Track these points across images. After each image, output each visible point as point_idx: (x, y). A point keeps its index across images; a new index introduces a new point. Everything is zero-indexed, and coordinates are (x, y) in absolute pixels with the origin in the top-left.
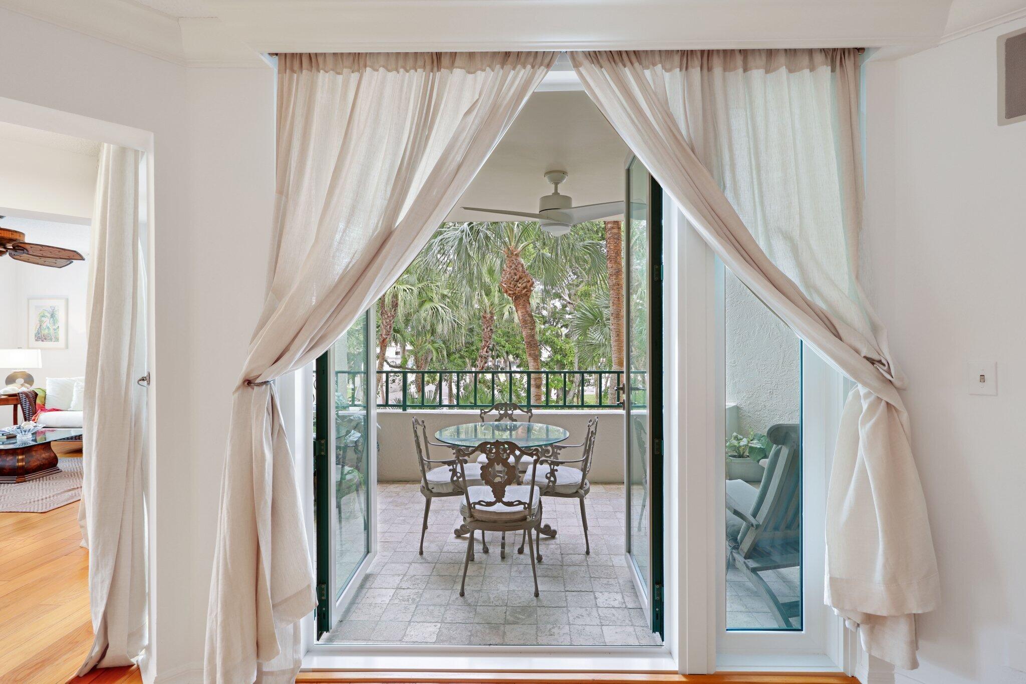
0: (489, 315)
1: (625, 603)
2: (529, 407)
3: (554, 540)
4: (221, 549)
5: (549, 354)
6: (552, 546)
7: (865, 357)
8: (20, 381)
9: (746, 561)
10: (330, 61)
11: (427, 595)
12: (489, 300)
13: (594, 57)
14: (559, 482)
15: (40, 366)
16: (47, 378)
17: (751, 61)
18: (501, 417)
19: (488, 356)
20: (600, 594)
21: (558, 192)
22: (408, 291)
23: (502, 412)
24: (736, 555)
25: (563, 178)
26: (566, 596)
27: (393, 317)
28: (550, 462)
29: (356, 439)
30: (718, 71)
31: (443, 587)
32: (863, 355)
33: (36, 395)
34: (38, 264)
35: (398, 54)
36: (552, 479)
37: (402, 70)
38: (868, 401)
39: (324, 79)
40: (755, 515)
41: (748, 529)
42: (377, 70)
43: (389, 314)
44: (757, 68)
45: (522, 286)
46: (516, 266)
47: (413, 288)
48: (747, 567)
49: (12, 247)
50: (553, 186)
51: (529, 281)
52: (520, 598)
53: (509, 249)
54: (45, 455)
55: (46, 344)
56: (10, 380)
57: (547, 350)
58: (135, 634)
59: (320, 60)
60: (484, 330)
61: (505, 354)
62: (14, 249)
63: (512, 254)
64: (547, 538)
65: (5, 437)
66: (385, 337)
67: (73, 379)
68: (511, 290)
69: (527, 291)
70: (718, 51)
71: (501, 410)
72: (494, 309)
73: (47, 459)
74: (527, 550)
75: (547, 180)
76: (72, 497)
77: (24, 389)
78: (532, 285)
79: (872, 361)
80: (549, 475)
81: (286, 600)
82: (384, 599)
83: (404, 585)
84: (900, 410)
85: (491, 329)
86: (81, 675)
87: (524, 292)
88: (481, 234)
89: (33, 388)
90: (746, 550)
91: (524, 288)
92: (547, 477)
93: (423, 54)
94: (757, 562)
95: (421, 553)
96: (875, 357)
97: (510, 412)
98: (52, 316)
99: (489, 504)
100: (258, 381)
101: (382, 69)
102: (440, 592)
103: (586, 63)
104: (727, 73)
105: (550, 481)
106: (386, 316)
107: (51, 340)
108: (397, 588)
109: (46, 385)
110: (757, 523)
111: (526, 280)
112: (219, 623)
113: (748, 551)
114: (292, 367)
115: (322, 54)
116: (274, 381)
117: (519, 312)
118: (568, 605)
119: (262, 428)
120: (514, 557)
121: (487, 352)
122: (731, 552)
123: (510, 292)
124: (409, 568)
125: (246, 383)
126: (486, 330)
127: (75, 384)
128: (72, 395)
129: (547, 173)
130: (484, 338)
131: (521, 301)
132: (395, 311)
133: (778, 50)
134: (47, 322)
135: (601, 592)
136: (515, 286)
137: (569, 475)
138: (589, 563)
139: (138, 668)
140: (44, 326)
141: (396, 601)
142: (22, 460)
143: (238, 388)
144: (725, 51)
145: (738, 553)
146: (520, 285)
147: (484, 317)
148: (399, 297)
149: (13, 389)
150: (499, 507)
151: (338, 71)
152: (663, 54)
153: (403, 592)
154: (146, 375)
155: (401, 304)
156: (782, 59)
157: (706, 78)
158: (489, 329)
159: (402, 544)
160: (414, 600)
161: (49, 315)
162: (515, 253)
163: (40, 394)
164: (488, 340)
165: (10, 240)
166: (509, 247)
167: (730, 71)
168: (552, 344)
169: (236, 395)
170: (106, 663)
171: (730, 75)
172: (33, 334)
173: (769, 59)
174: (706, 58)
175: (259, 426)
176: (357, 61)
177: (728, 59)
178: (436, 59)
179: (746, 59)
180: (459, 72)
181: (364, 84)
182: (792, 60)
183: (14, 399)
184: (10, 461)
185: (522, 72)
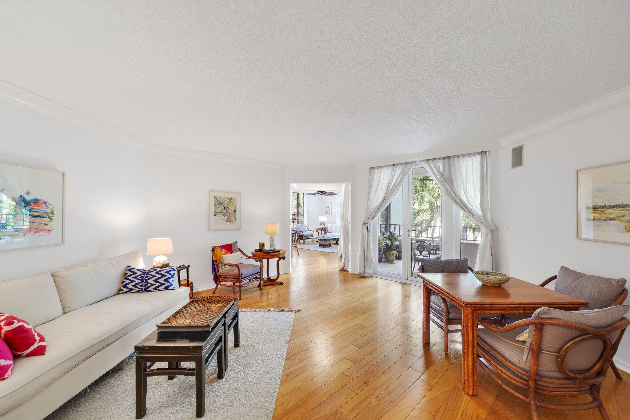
8: (323, 225)
10: (377, 168)
15: (327, 221)
16: (328, 224)
30: (452, 159)
35: (387, 165)
37: (388, 168)
39: (376, 170)
44: (461, 157)
54: (329, 242)
56: (321, 224)
65: (322, 237)
67: (333, 225)
70: (451, 156)
77: (324, 227)
81: (369, 261)
86: (341, 270)
89: (325, 226)
93: (391, 164)
98: (329, 207)
99: (419, 256)
100: (366, 223)
101: (385, 168)
103: (423, 162)
107: (328, 214)
109: (328, 226)
116: (368, 223)
125: (364, 223)
128: (333, 229)
134: (328, 209)
139: (348, 270)
142: (325, 243)
149: (322, 227)
150: (421, 257)
152: (439, 158)
154: (349, 222)
163: (327, 228)
169: (362, 225)
170: (344, 269)
172: (325, 212)
173: (464, 155)
174: (449, 158)
175: (365, 230)
176: (381, 167)
177: (454, 157)
178: (394, 165)
179: (458, 156)
180: (398, 166)
181: (382, 170)
182: (469, 155)
183: (322, 229)
184: (323, 243)
185: (410, 164)
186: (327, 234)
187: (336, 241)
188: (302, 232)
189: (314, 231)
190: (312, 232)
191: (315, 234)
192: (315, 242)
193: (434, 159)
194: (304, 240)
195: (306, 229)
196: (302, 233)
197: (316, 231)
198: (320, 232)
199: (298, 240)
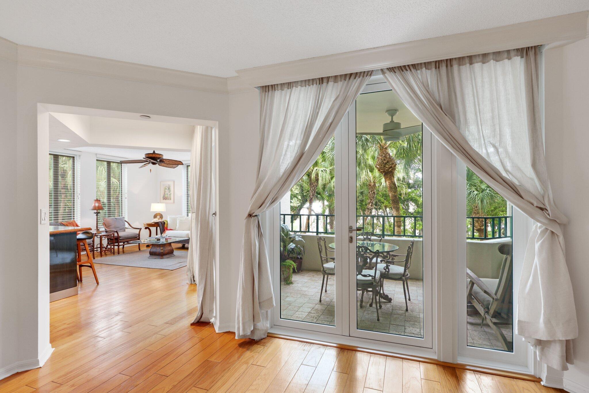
0: (373, 184)
1: (420, 332)
2: (383, 235)
3: (390, 303)
4: (241, 279)
5: (414, 207)
6: (388, 306)
7: (537, 207)
8: (158, 217)
9: (491, 319)
10: (279, 87)
11: (322, 317)
12: (372, 175)
13: (392, 69)
14: (391, 272)
15: (165, 211)
16: (168, 216)
17: (474, 60)
18: (364, 240)
19: (372, 209)
20: (408, 328)
21: (393, 120)
22: (324, 171)
23: (365, 237)
24: (487, 316)
25: (396, 113)
26: (389, 326)
27: (316, 186)
28: (386, 261)
29: (293, 247)
30: (455, 67)
31: (330, 315)
32: (535, 205)
33: (165, 223)
34: (167, 167)
35: (305, 81)
36: (387, 270)
37: (307, 86)
38: (541, 230)
39: (277, 94)
40: (496, 294)
41: (493, 302)
42: (298, 87)
43: (314, 185)
44: (477, 62)
45: (389, 167)
46: (385, 155)
47: (327, 169)
48: (492, 321)
49: (159, 161)
50: (390, 117)
51: (393, 164)
52: (366, 324)
53: (381, 145)
54: (169, 248)
55: (167, 201)
56: (155, 217)
57: (412, 205)
58: (211, 311)
59: (276, 86)
60: (370, 192)
61: (384, 208)
62: (160, 161)
63: (383, 148)
64: (386, 302)
65: (156, 240)
66: (312, 197)
67: (177, 216)
68: (382, 170)
69: (392, 170)
70: (455, 59)
71: (365, 236)
72: (376, 180)
73: (170, 250)
74: (374, 305)
75: (387, 115)
76: (180, 266)
77: (160, 220)
78: (395, 166)
79: (542, 209)
80: (385, 268)
81: (263, 302)
82: (303, 316)
83: (312, 312)
84: (559, 235)
85: (374, 192)
86: (195, 322)
87: (390, 170)
88: (363, 138)
89: (163, 220)
90: (492, 313)
91: (390, 168)
92: (384, 269)
93: (315, 79)
94: (498, 320)
95: (320, 301)
96: (542, 206)
97: (369, 237)
98: (169, 189)
100: (254, 215)
101: (299, 87)
102: (328, 316)
103: (388, 72)
104: (461, 67)
105: (386, 271)
106: (312, 186)
107: (168, 199)
108: (309, 313)
109: (168, 219)
110: (496, 298)
111: (391, 163)
112: (241, 305)
113: (493, 313)
114: (266, 209)
115: (276, 84)
116: (259, 215)
117: (387, 182)
118: (390, 329)
119: (255, 233)
120: (367, 308)
121: (371, 206)
122: (485, 314)
123: (382, 171)
124: (315, 306)
125: (249, 216)
126: (371, 192)
127: (178, 219)
128: (177, 224)
129: (387, 111)
130: (369, 197)
131: (388, 176)
132: (317, 182)
133: (488, 54)
134: (167, 191)
135: (409, 327)
136: (384, 167)
137: (397, 269)
138: (406, 315)
139: (212, 324)
140: (166, 193)
141: (309, 317)
142: (162, 250)
143: (246, 218)
144: (459, 58)
145: (488, 315)
146: (387, 166)
147: (370, 185)
148: (319, 174)
149: (156, 221)
151: (282, 89)
152: (426, 64)
153: (312, 314)
154: (214, 212)
155: (320, 179)
156: (491, 57)
157: (449, 71)
158: (373, 192)
159: (313, 297)
160: (316, 318)
161: (167, 188)
162: (385, 147)
163: (166, 223)
164: (372, 198)
165: (159, 158)
166: (381, 144)
167: (463, 65)
168: (415, 201)
169: (246, 220)
170: (202, 320)
171: (463, 68)
172: (162, 196)
173: (484, 57)
174: (449, 62)
175: (254, 233)
176: (290, 85)
177: (461, 60)
178: (321, 80)
179: (471, 59)
180: (331, 84)
181: (292, 94)
182: (498, 55)
183: (156, 225)
184: (158, 250)
185: (358, 80)
186: (168, 233)
187: (184, 245)
188: (117, 232)
189: (140, 229)
190: (137, 231)
191: (145, 233)
192: (143, 248)
193: (414, 66)
194: (121, 247)
195: (127, 225)
196: (116, 234)
197: (146, 228)
198: (153, 229)
199: (109, 247)
